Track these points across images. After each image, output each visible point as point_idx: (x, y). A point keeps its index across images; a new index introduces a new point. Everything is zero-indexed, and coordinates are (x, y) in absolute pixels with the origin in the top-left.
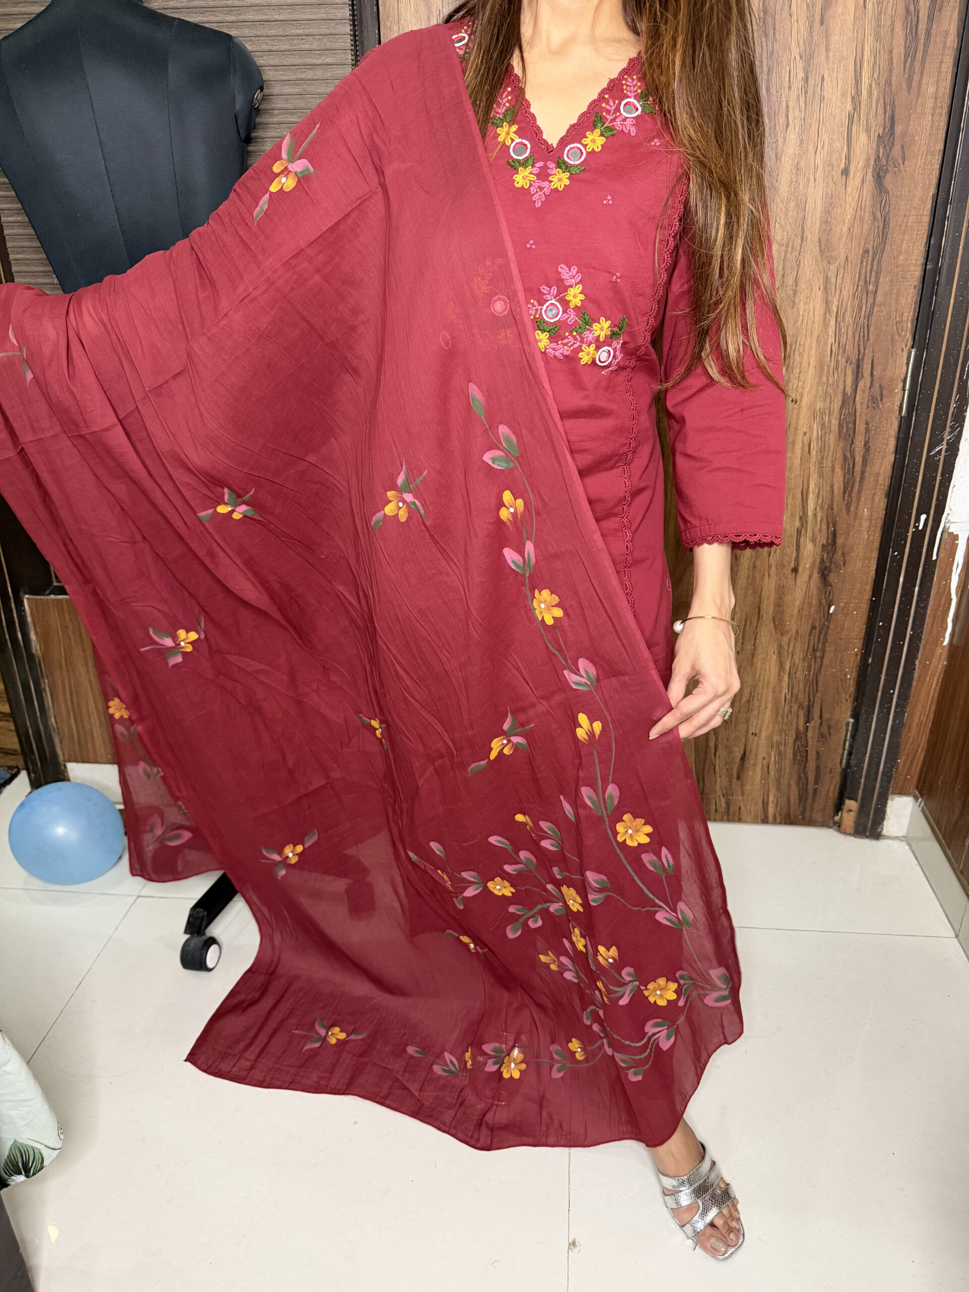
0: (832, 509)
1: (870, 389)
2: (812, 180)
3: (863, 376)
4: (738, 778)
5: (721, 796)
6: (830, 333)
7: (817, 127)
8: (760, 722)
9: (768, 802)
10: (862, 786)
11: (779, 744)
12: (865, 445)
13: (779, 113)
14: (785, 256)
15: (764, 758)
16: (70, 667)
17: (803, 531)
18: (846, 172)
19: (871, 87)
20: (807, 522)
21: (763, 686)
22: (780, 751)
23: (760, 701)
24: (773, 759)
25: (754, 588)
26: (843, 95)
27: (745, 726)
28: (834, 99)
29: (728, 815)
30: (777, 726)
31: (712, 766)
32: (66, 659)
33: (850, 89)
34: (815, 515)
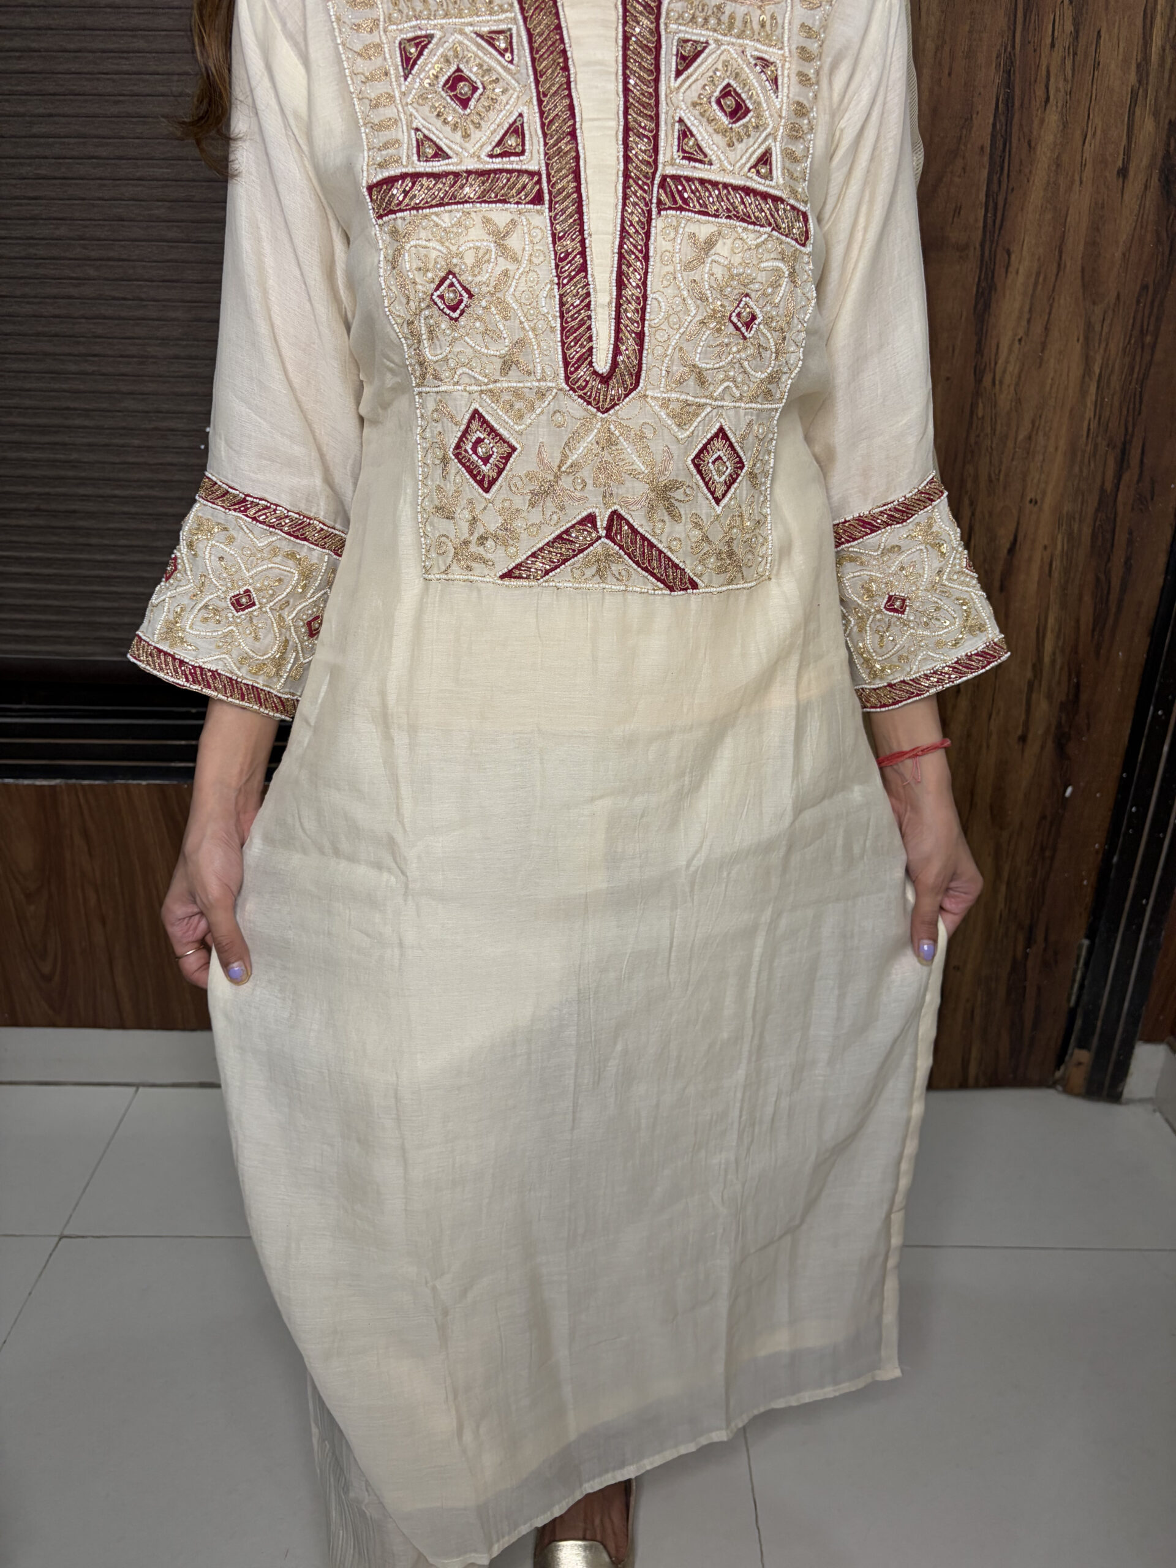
0: (1076, 653)
1: (1138, 482)
2: (1077, 183)
3: (1129, 467)
6: (1089, 404)
7: (1087, 105)
9: (969, 1058)
10: (1098, 1030)
11: (988, 979)
12: (1126, 563)
13: (1035, 81)
14: (1034, 290)
15: (968, 1000)
17: (1036, 683)
18: (1123, 172)
19: (1164, 50)
20: (1041, 671)
22: (990, 989)
24: (979, 1001)
25: (967, 765)
26: (1125, 60)
28: (1113, 66)
30: (987, 955)
33: (1135, 54)
34: (1053, 662)
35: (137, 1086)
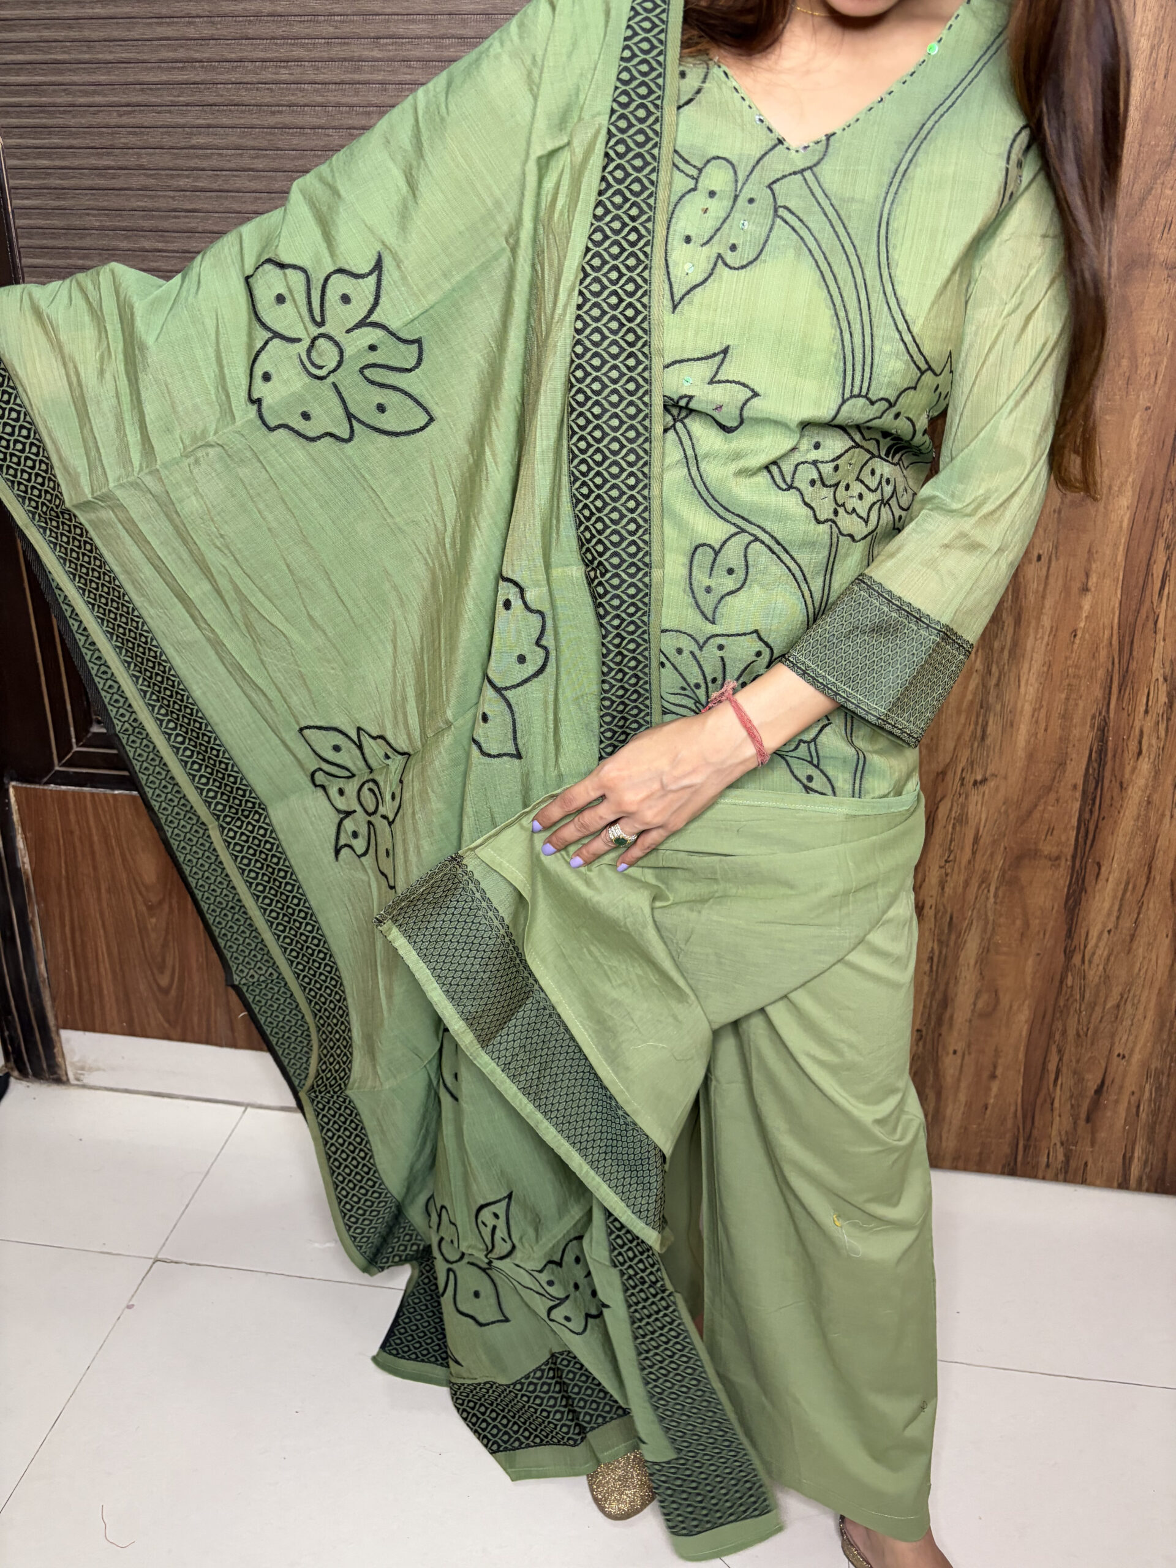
4: (1088, 1120)
5: (1059, 1145)
8: (1131, 1038)
9: (1131, 1158)
11: (1159, 1073)
15: (1133, 1093)
16: (73, 892)
21: (1143, 986)
22: (1161, 1084)
23: (1135, 1007)
24: (1147, 1095)
25: (1145, 834)
27: (1108, 1044)
29: (1066, 1172)
30: (1159, 1046)
31: (1049, 1101)
32: (67, 878)
35: (247, 1106)
